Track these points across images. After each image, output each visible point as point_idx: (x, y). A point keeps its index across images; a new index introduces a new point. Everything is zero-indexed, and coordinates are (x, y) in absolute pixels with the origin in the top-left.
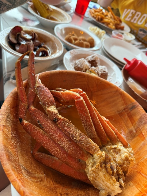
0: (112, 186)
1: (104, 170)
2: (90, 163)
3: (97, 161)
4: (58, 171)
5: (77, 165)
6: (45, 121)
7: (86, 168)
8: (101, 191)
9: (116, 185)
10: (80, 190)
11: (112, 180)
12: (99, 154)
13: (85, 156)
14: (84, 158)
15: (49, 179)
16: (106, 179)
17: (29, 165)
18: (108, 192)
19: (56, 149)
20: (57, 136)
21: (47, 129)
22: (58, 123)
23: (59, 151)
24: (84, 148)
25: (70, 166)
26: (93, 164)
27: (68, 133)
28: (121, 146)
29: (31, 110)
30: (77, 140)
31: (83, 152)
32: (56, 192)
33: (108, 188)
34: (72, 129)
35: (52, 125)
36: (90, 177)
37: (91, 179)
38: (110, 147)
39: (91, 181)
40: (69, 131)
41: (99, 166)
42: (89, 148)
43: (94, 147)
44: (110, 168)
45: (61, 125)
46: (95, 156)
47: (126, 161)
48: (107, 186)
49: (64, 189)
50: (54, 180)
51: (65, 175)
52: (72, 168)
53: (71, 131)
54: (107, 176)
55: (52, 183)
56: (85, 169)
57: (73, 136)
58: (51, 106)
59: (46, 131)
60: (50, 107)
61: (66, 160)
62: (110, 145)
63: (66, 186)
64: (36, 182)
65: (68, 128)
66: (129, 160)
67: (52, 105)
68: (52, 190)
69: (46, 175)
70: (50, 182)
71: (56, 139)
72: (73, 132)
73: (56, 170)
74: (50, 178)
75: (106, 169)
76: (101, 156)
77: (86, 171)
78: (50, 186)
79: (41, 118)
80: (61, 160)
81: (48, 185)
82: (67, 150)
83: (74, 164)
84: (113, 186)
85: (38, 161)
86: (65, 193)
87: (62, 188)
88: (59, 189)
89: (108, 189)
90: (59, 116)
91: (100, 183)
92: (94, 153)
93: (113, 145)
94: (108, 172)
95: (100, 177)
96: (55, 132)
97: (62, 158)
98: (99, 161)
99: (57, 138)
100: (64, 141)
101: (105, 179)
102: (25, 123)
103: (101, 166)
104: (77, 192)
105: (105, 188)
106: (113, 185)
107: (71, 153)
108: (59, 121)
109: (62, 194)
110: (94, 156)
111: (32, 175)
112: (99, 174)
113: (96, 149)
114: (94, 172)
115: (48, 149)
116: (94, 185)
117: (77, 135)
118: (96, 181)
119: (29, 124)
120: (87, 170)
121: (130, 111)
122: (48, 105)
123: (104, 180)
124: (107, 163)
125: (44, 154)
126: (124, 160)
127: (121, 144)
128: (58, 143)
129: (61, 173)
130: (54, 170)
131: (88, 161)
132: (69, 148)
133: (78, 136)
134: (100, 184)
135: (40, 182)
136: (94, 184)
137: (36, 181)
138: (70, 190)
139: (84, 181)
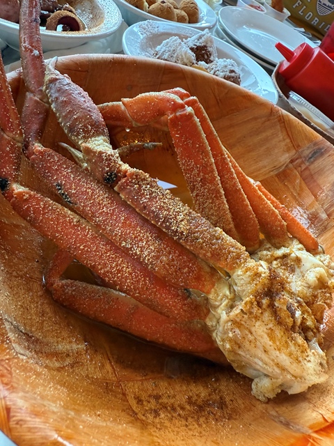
0: (295, 365)
1: (267, 316)
2: (222, 299)
3: (244, 291)
4: (126, 332)
5: (182, 308)
6: (77, 185)
7: (210, 316)
8: (256, 380)
9: (308, 359)
10: (194, 382)
11: (295, 344)
12: (250, 269)
13: (208, 279)
14: (203, 285)
15: (99, 357)
16: (274, 342)
17: (34, 317)
18: (280, 381)
19: (117, 265)
20: (120, 224)
21: (86, 206)
22: (120, 188)
23: (127, 269)
24: (205, 255)
25: (161, 313)
26: (231, 299)
27: (153, 212)
28: (299, 249)
29: (34, 153)
30: (182, 233)
31: (200, 269)
32: (124, 394)
33: (283, 369)
34: (164, 203)
35: (101, 195)
36: (223, 340)
37: (228, 346)
38: (269, 253)
39: (226, 354)
40: (156, 208)
41: (252, 303)
42: (218, 254)
43: (232, 249)
44: (285, 308)
45: (131, 191)
46: (238, 276)
47: (320, 291)
48: (277, 365)
49: (145, 383)
50: (116, 357)
51: (146, 341)
52: (168, 317)
53: (161, 208)
54: (278, 333)
55: (108, 367)
56: (205, 318)
57: (168, 221)
58: (93, 136)
59: (82, 215)
60: (93, 139)
61: (150, 294)
62: (268, 249)
63: (152, 372)
64: (59, 369)
65: (151, 199)
66: (328, 287)
67: (98, 133)
68: (111, 391)
69: (90, 345)
70: (103, 366)
71: (116, 235)
72: (168, 210)
73: (118, 329)
74: (102, 354)
75: (275, 312)
76: (257, 275)
77: (209, 323)
78: (105, 379)
79: (65, 177)
80: (133, 296)
81: (99, 375)
82: (151, 263)
83: (174, 306)
84: (300, 362)
85: (65, 307)
86: (150, 396)
87: (142, 381)
88: (131, 384)
89: (282, 374)
90: (120, 165)
91: (255, 356)
92: (235, 268)
93: (278, 248)
94: (280, 323)
95: (255, 339)
96: (112, 215)
97: (135, 290)
98: (250, 288)
99: (118, 231)
100: (141, 240)
101: (271, 343)
102: (16, 191)
103: (259, 305)
104: (184, 388)
105: (270, 370)
106: (300, 359)
107: (163, 272)
108: (124, 180)
109: (143, 398)
110: (234, 276)
111: (46, 349)
112: (253, 329)
113: (238, 256)
114: (236, 323)
115: (94, 267)
116: (234, 365)
117: (180, 217)
118: (240, 352)
119: (30, 195)
120: (211, 320)
121: (307, 164)
122: (87, 132)
123: (268, 348)
124: (277, 294)
125: (81, 285)
126: (315, 288)
127: (301, 246)
128: (124, 244)
129: (133, 335)
130: (114, 328)
131: (216, 292)
132: (157, 257)
133: (182, 221)
134: (256, 360)
135: (72, 367)
136: (233, 361)
137: (57, 365)
138: (163, 384)
139: (202, 355)
